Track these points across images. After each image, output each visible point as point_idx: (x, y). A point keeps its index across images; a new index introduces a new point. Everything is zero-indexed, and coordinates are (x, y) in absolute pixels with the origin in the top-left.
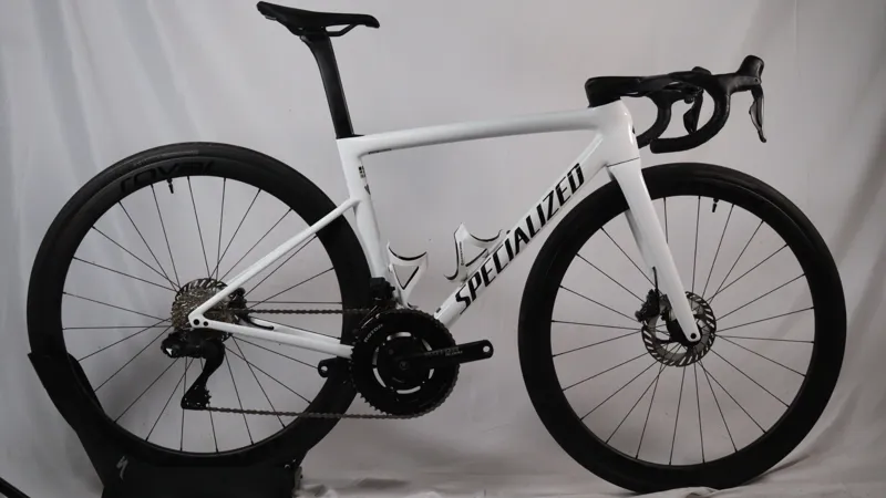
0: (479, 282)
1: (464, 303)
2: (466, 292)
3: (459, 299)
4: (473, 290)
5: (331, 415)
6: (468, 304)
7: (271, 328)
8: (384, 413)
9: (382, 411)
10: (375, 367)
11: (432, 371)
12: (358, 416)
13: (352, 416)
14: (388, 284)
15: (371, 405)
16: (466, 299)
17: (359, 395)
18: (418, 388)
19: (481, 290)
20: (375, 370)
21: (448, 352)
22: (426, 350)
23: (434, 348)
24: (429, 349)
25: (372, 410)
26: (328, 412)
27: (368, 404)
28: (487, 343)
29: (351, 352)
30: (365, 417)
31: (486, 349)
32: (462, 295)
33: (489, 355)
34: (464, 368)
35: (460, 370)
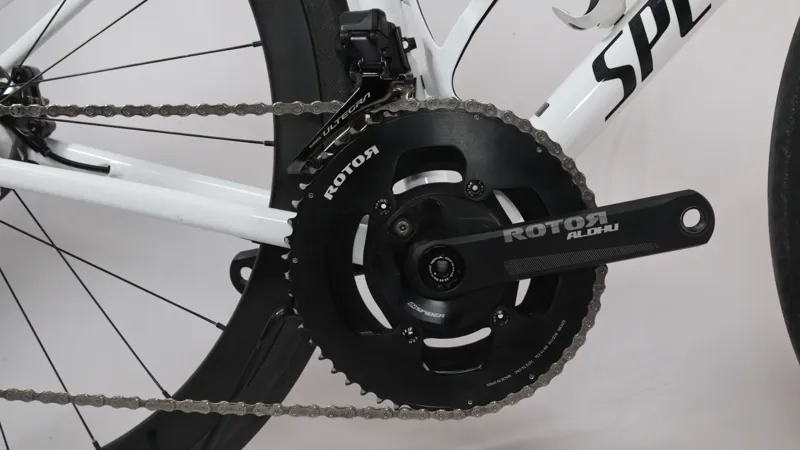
0: (662, 22)
1: (616, 84)
2: (623, 53)
3: (601, 71)
4: (643, 47)
5: (240, 408)
6: (629, 88)
7: (104, 170)
8: (389, 404)
9: (382, 396)
10: (359, 270)
11: (524, 285)
12: (316, 412)
13: (301, 411)
14: (394, 31)
15: (352, 379)
16: (625, 74)
17: (318, 351)
18: (484, 333)
19: (668, 45)
20: (361, 281)
21: (574, 227)
22: (507, 224)
23: (529, 217)
24: (515, 216)
25: (354, 395)
26: (232, 399)
27: (342, 376)
28: (694, 199)
29: (289, 231)
30: (335, 413)
31: (691, 218)
32: (611, 62)
33: (701, 236)
34: (618, 273)
35: (608, 279)
